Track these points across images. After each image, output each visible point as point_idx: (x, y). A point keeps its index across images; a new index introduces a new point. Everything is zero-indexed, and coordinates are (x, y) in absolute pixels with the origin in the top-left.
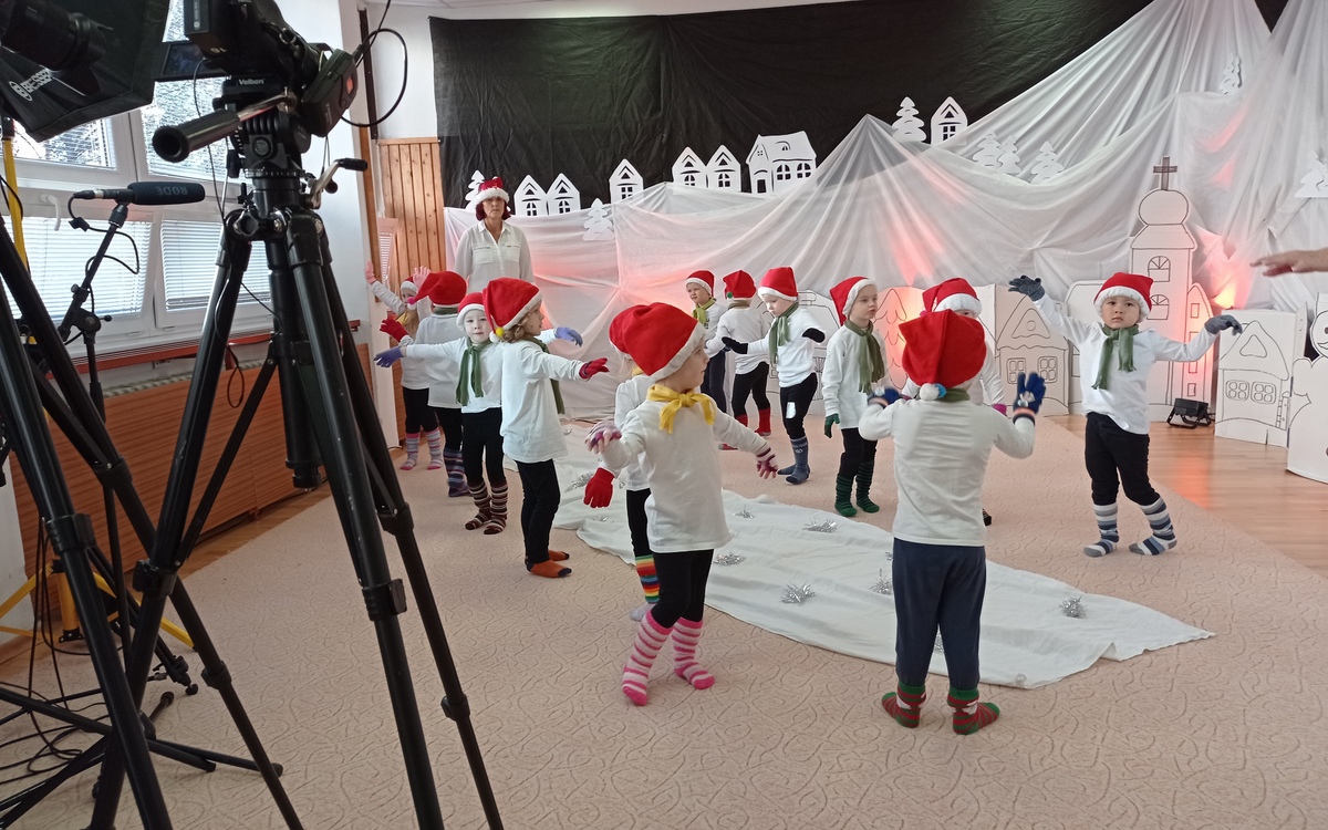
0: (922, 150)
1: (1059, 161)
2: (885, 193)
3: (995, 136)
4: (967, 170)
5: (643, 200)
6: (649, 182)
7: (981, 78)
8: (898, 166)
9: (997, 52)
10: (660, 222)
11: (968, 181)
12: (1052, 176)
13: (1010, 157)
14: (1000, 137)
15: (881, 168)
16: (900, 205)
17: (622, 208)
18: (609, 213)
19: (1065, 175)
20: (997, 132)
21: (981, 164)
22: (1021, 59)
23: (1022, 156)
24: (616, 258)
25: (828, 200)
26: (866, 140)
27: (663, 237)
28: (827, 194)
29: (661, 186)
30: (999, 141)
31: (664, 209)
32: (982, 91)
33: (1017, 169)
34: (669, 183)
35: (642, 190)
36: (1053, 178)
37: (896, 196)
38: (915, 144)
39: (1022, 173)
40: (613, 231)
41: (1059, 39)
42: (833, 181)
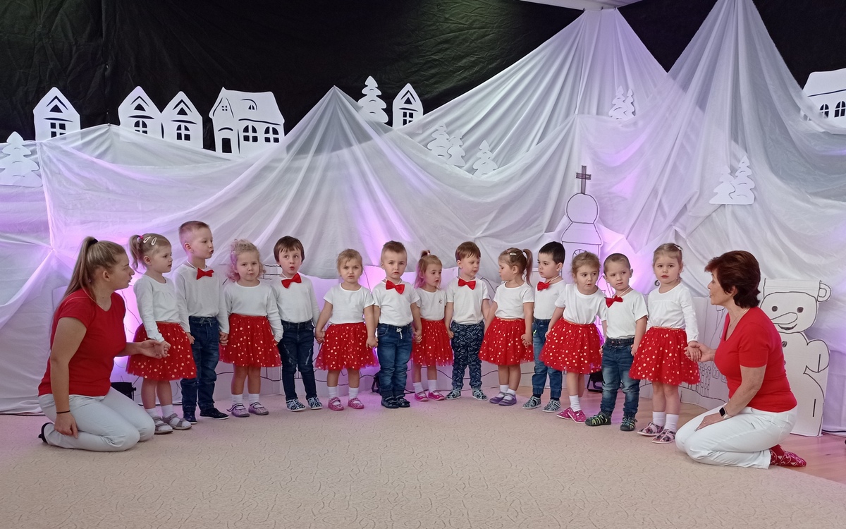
0: (386, 131)
1: (493, 160)
2: (353, 170)
3: (445, 128)
4: (423, 157)
5: (80, 142)
6: (87, 121)
7: (433, 71)
8: (364, 145)
9: (447, 49)
10: (105, 171)
11: (424, 168)
12: (489, 173)
13: (457, 151)
14: (450, 128)
15: (349, 144)
16: (367, 184)
17: (53, 148)
18: (33, 152)
19: (499, 173)
20: (448, 125)
21: (435, 152)
22: (464, 61)
23: (467, 150)
24: (45, 210)
25: (298, 170)
26: (334, 113)
27: (108, 191)
28: (297, 164)
29: (103, 128)
30: (449, 134)
31: (109, 156)
32: (435, 83)
33: (462, 162)
34: (114, 127)
35: (79, 130)
36: (490, 174)
37: (363, 175)
38: (379, 124)
39: (467, 166)
40: (40, 176)
41: (493, 49)
42: (303, 150)
